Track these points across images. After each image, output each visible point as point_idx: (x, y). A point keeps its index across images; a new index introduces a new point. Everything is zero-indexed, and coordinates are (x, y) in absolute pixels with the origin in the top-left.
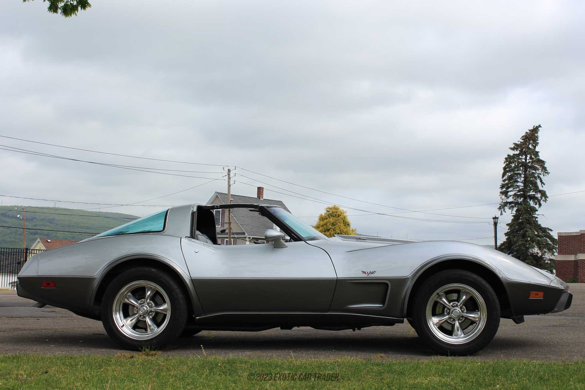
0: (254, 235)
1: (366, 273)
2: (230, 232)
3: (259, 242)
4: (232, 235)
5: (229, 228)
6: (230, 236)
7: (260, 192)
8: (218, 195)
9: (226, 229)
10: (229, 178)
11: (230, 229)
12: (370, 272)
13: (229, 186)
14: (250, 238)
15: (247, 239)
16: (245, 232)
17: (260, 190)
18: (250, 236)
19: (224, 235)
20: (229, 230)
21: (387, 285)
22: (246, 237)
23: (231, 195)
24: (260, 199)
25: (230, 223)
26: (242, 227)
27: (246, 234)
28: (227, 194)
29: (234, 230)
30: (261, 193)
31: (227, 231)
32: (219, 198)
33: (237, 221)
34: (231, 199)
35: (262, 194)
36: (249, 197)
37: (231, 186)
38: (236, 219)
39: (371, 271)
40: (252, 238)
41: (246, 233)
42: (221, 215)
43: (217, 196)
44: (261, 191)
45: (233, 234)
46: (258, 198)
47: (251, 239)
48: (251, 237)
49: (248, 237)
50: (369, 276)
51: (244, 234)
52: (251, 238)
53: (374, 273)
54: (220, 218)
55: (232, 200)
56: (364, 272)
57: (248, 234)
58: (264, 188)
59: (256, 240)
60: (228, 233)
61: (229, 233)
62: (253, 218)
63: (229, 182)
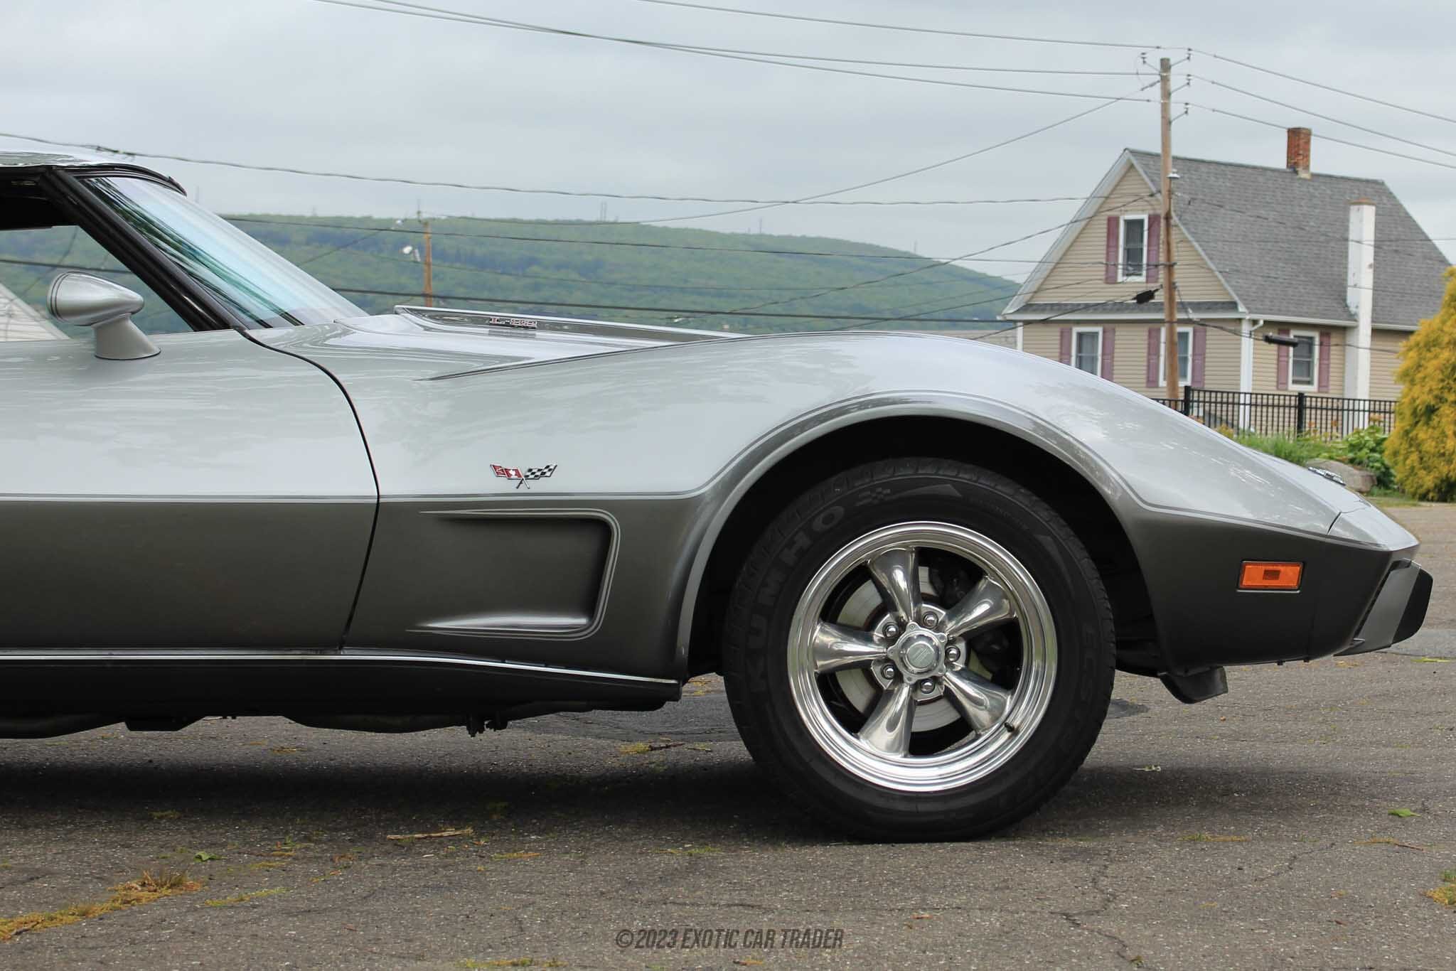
0: (1271, 310)
1: (513, 473)
2: (1171, 298)
3: (1292, 337)
4: (1179, 311)
5: (1166, 286)
6: (1171, 314)
7: (1298, 145)
8: (1135, 162)
9: (1157, 290)
10: (1166, 94)
11: (1172, 287)
12: (530, 470)
13: (1167, 123)
14: (1255, 322)
15: (1246, 328)
16: (1236, 299)
17: (1298, 140)
18: (1255, 317)
19: (1149, 311)
20: (1167, 295)
21: (603, 527)
22: (1240, 320)
23: (1176, 159)
24: (1296, 172)
25: (1170, 267)
26: (1227, 281)
27: (1241, 308)
28: (1158, 155)
29: (1184, 295)
30: (1301, 152)
31: (1160, 297)
32: (1137, 171)
33: (1206, 258)
34: (1171, 175)
35: (1307, 156)
36: (1254, 168)
37: (1173, 123)
38: (1204, 250)
39: (535, 467)
40: (1265, 322)
41: (1239, 302)
42: (1146, 234)
43: (1132, 166)
44: (1302, 142)
45: (1184, 306)
46: (1288, 170)
47: (1261, 327)
48: (1262, 318)
49: (1249, 320)
50: (523, 489)
51: (1233, 306)
52: (1261, 323)
53: (548, 474)
54: (1142, 250)
55: (1175, 175)
56: (503, 472)
57: (1248, 308)
58: (1314, 132)
59: (1281, 331)
60: (1162, 304)
61: (1166, 306)
62: (1269, 246)
63: (1165, 108)
